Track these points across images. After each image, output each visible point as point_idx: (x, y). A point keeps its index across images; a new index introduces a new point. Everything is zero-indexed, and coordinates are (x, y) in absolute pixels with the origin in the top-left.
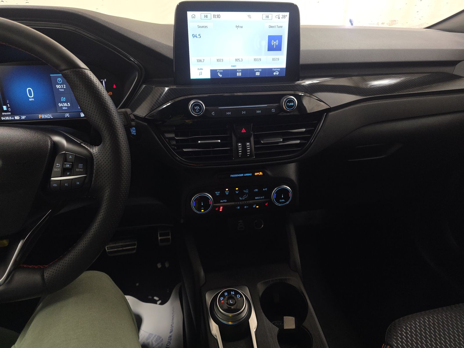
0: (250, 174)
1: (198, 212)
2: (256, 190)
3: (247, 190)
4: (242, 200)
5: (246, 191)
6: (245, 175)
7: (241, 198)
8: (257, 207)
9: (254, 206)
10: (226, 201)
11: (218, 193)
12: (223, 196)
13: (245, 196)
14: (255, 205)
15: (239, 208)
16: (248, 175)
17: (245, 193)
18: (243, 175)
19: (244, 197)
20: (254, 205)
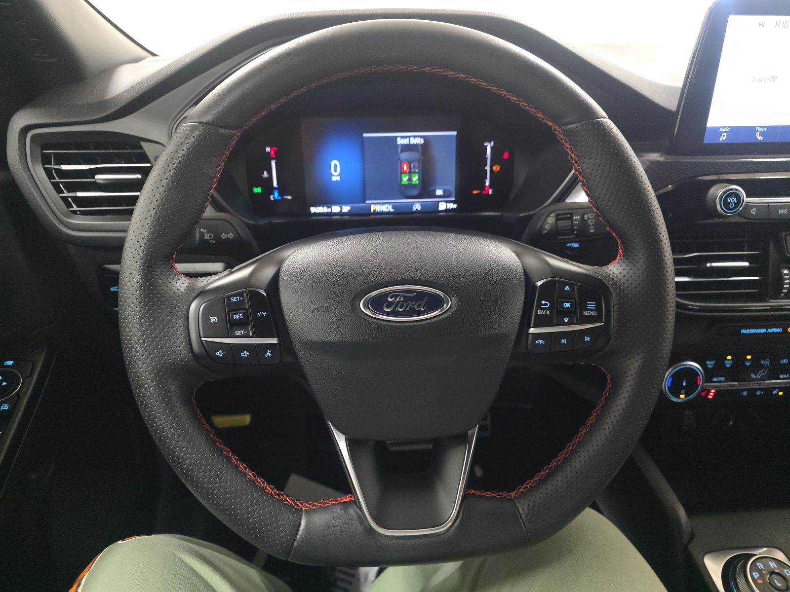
0: (779, 330)
1: (674, 399)
2: (785, 361)
3: (768, 361)
4: (756, 380)
5: (766, 363)
6: (769, 331)
7: (753, 376)
8: (781, 393)
9: (775, 392)
10: (723, 379)
11: (710, 364)
12: (720, 369)
13: (763, 372)
14: (777, 390)
15: (745, 393)
16: (775, 330)
17: (762, 366)
18: (764, 330)
19: (761, 373)
20: (774, 389)
